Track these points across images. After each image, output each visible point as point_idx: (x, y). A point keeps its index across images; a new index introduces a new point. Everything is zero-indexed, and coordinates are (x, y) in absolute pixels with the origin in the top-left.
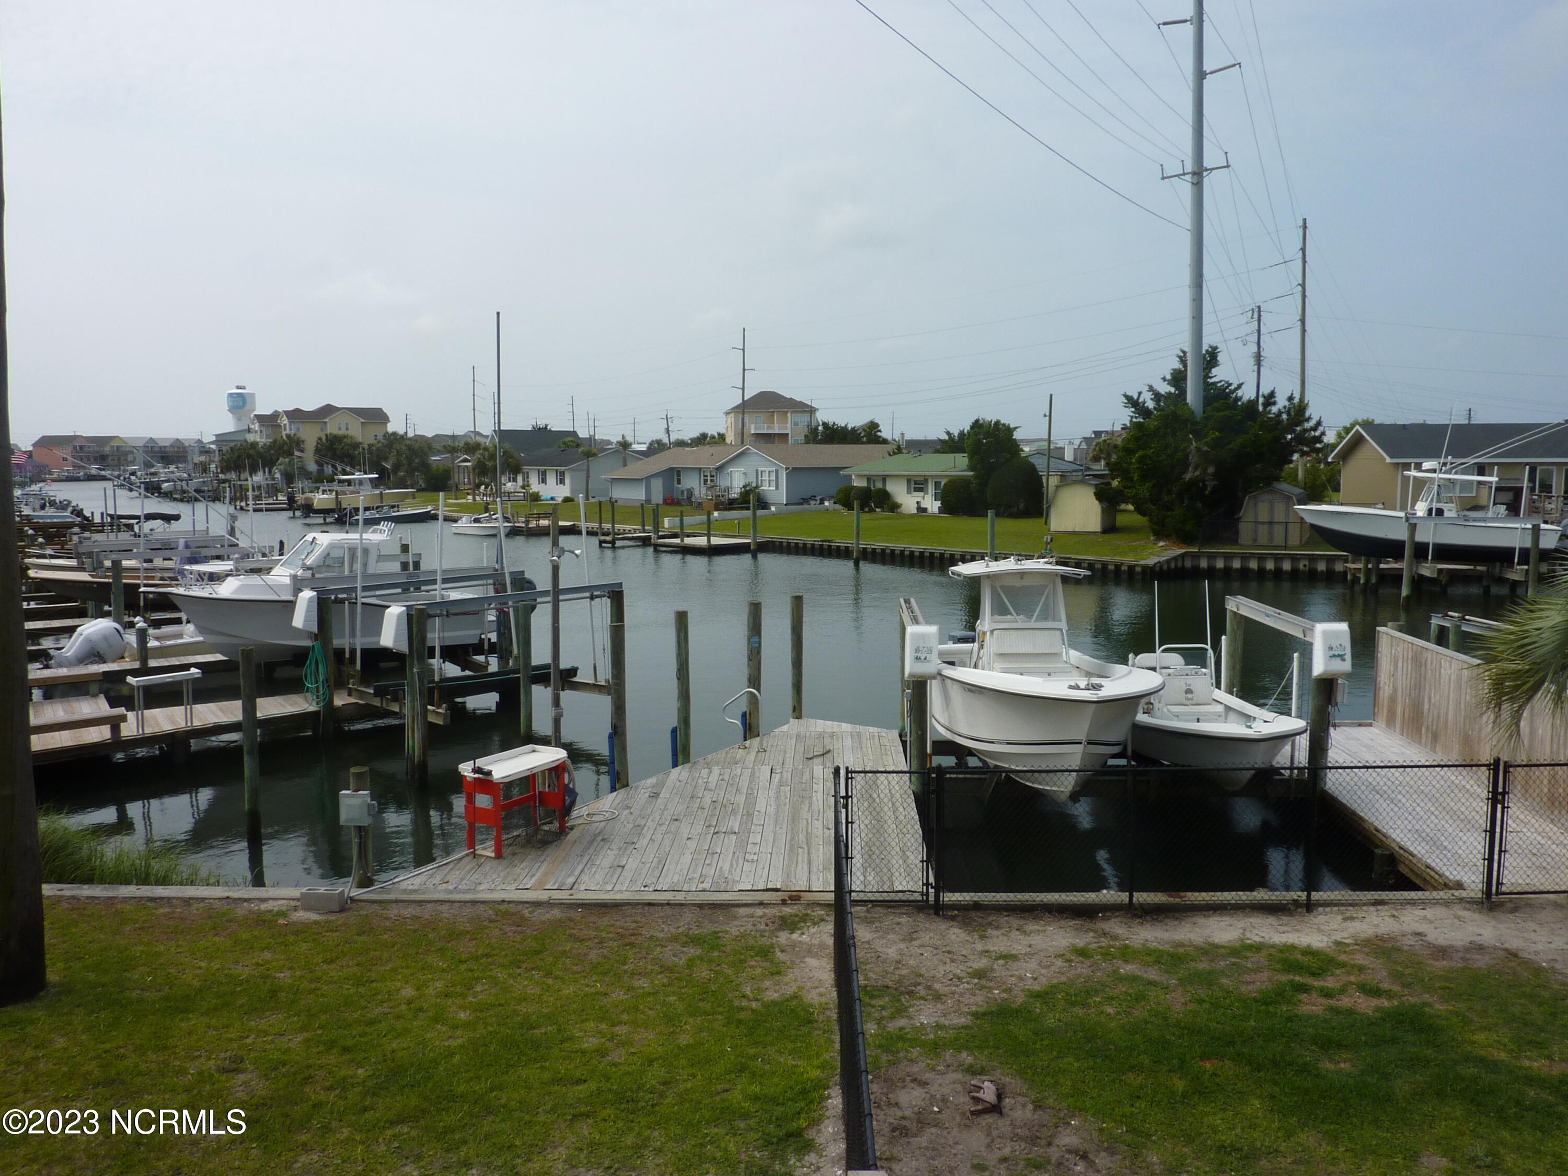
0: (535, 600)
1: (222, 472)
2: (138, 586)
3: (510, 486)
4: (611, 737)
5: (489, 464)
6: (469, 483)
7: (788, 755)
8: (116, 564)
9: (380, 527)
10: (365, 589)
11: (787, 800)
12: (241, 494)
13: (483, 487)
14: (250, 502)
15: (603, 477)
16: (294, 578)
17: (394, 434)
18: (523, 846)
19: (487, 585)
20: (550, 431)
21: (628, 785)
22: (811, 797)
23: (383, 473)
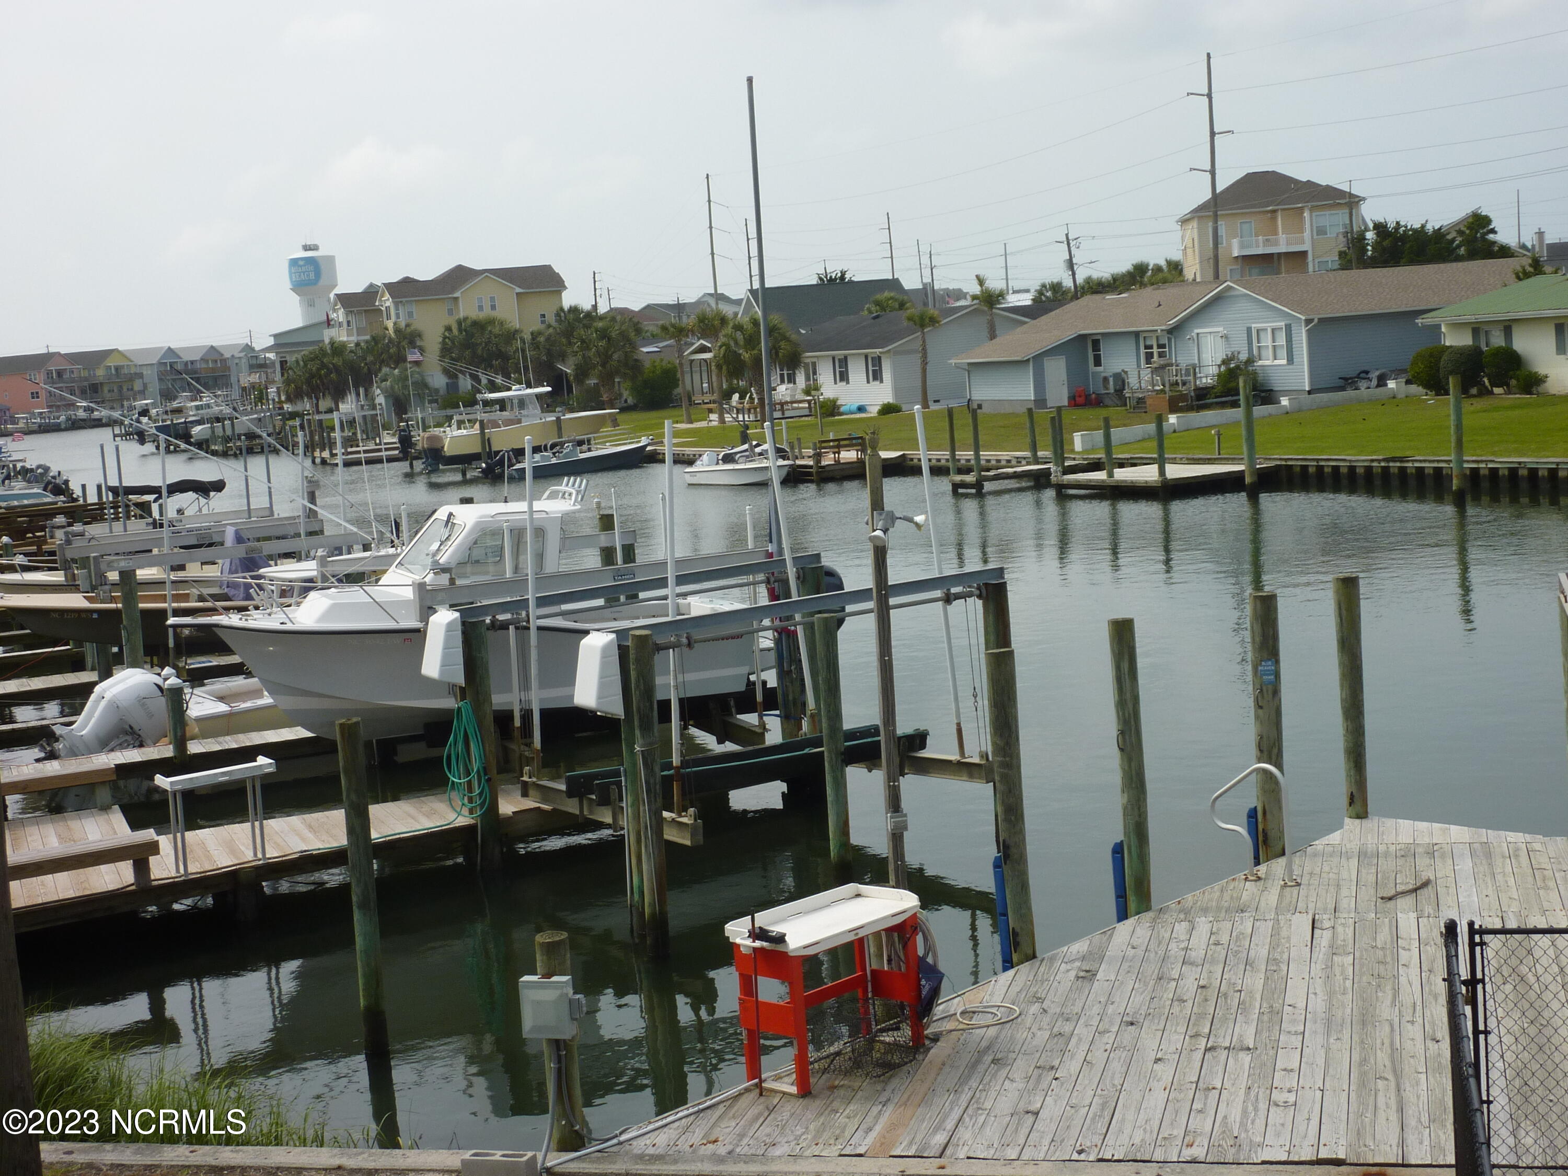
0: (843, 609)
1: (289, 400)
2: (162, 614)
3: (783, 391)
4: (997, 865)
5: (746, 356)
6: (711, 390)
7: (1344, 892)
8: (127, 576)
9: (563, 488)
10: (542, 602)
11: (1349, 983)
12: (322, 437)
13: (736, 397)
14: (339, 450)
15: (953, 361)
16: (421, 587)
17: (574, 310)
18: (847, 1073)
19: (754, 584)
20: (851, 282)
21: (1034, 957)
22: (1396, 977)
23: (560, 385)
